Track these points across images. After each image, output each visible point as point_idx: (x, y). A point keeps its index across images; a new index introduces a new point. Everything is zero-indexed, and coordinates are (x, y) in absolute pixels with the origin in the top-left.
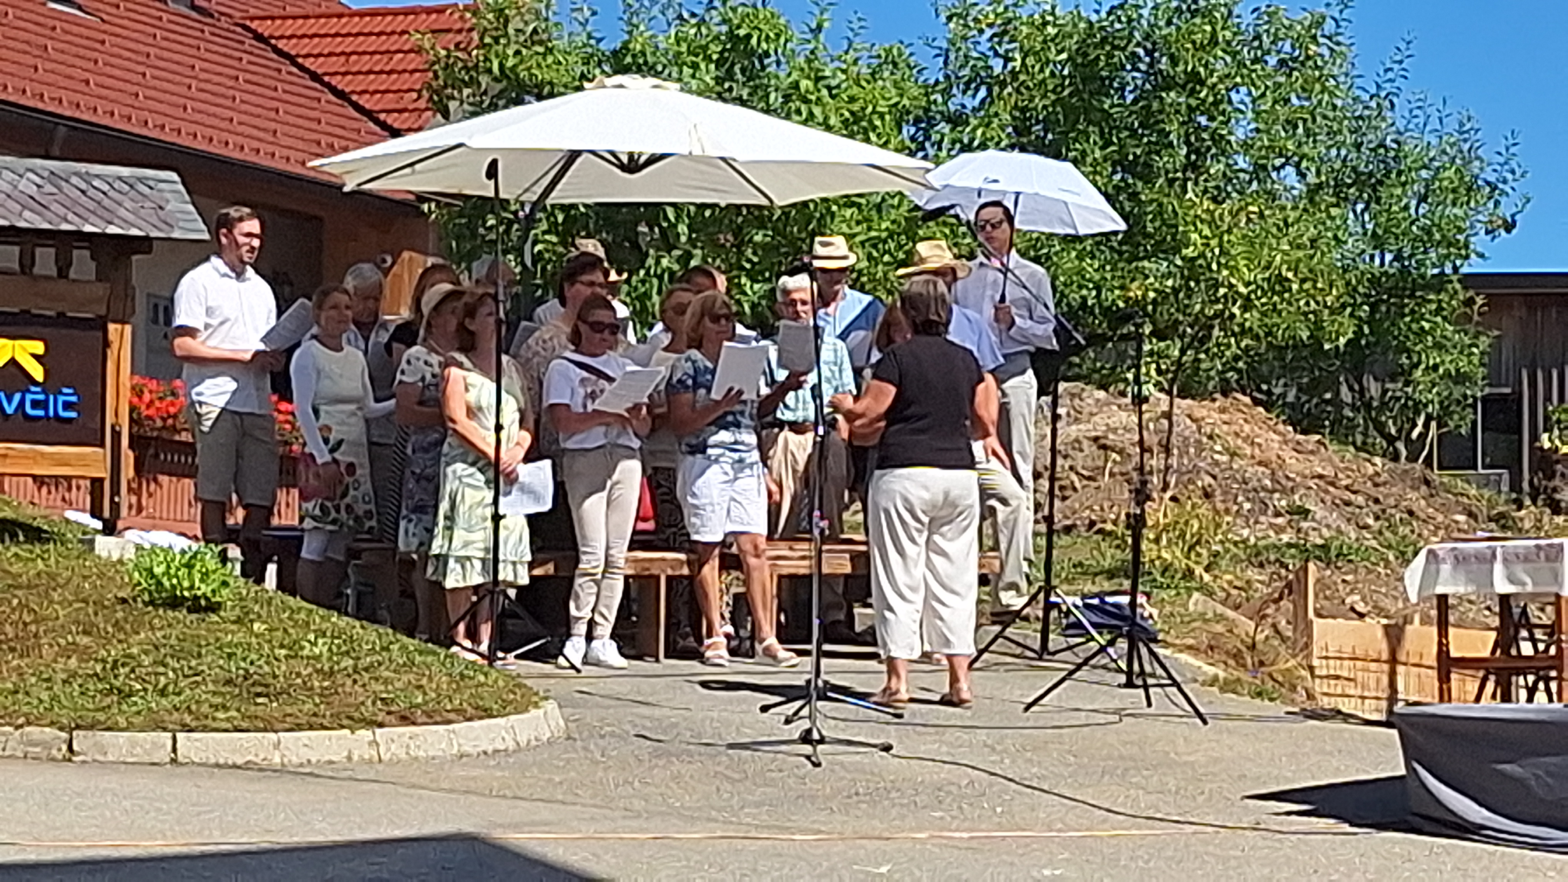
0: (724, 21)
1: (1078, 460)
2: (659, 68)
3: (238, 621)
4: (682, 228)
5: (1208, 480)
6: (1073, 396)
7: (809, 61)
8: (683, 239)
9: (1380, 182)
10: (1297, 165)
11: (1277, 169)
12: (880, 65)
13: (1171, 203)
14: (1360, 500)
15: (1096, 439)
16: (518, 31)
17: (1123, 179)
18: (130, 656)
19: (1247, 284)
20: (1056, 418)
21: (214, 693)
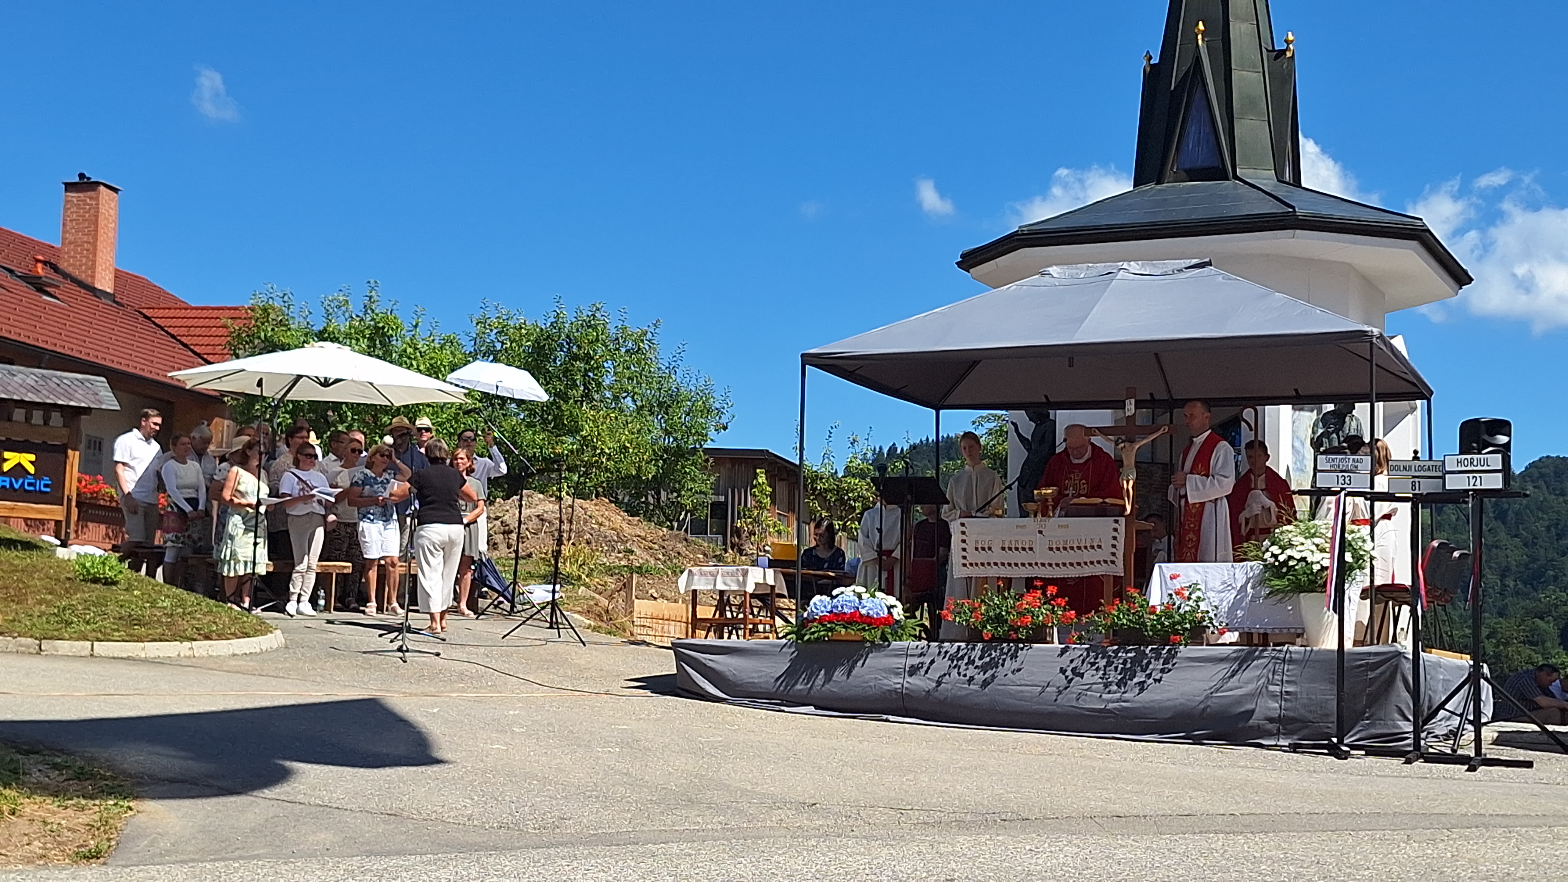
0: (373, 319)
1: (530, 525)
2: (341, 339)
3: (127, 590)
4: (349, 414)
5: (589, 536)
6: (529, 496)
7: (411, 340)
8: (349, 419)
9: (669, 406)
10: (633, 397)
11: (624, 398)
12: (445, 344)
13: (576, 411)
14: (656, 547)
15: (538, 516)
16: (273, 320)
17: (554, 400)
18: (73, 605)
19: (609, 449)
20: (521, 506)
21: (114, 624)
